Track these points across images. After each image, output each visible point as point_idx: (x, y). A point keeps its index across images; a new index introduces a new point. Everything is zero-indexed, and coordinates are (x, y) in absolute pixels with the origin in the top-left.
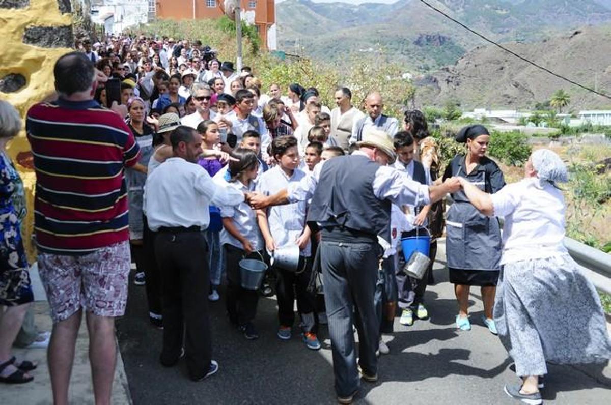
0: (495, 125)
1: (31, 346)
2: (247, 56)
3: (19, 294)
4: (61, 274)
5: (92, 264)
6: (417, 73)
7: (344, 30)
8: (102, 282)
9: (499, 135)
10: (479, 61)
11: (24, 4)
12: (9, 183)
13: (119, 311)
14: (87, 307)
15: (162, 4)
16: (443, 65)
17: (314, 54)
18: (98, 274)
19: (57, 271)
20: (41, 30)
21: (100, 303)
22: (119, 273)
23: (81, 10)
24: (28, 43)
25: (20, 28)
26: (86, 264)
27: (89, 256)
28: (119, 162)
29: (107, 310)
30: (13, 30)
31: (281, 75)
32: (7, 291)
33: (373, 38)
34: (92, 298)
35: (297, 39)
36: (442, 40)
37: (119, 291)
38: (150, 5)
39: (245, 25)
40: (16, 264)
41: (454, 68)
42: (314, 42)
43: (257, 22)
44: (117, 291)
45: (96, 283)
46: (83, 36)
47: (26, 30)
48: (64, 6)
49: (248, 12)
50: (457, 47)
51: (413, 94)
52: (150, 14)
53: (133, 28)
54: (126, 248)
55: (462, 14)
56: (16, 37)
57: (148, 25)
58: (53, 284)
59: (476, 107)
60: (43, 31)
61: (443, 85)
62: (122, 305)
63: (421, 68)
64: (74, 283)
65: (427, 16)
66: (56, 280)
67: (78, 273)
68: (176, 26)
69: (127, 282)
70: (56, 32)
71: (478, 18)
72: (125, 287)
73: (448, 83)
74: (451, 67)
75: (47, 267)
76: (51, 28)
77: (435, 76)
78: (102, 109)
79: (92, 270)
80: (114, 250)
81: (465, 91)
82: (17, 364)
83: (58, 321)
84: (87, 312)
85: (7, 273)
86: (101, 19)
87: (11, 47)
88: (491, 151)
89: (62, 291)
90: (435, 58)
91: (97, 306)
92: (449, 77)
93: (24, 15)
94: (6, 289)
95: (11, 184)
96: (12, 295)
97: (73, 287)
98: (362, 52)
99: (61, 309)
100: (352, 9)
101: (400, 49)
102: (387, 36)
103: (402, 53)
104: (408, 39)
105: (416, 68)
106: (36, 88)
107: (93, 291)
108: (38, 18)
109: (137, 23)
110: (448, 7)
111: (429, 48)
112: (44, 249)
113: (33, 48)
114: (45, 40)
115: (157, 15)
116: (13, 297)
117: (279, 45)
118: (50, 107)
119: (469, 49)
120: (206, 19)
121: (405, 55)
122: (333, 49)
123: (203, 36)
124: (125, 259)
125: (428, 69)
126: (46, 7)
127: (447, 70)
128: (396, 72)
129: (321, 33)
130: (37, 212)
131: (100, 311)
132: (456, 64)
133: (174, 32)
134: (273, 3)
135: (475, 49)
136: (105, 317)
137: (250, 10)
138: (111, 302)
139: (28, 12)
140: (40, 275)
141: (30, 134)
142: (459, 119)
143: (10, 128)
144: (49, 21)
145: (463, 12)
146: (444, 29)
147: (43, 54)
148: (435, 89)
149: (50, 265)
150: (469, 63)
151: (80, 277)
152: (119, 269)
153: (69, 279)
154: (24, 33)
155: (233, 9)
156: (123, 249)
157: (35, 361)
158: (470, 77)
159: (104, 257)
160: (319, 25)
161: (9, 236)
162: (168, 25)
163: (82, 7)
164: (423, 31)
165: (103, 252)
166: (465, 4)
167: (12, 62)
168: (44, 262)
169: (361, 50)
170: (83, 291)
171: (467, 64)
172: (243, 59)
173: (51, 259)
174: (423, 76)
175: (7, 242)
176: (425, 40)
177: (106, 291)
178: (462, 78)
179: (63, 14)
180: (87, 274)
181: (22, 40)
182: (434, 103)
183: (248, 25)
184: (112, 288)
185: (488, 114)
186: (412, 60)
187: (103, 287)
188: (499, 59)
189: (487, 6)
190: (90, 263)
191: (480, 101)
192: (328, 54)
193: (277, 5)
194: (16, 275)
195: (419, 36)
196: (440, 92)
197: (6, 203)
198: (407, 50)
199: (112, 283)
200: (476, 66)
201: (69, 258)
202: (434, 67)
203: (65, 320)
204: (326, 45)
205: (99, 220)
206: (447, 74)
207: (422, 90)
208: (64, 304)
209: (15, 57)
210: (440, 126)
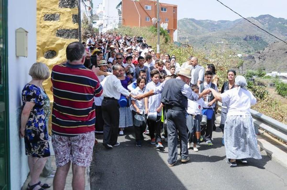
0: (282, 80)
1: (49, 177)
2: (163, 44)
3: (44, 152)
4: (62, 145)
5: (76, 141)
6: (245, 54)
7: (210, 33)
8: (80, 150)
9: (284, 85)
10: (275, 48)
11: (57, 19)
12: (42, 101)
13: (88, 164)
14: (73, 161)
15: (125, 19)
16: (257, 50)
17: (195, 44)
18: (79, 146)
19: (60, 144)
20: (64, 31)
21: (79, 160)
22: (89, 146)
23: (88, 22)
24: (58, 36)
25: (55, 30)
26: (74, 141)
27: (75, 137)
28: (92, 94)
29: (82, 163)
30: (51, 31)
31: (177, 54)
32: (38, 151)
33: (224, 37)
34: (75, 157)
35: (187, 37)
36: (257, 38)
37: (88, 155)
38: (119, 20)
39: (163, 30)
40: (43, 138)
41: (263, 52)
42: (195, 38)
43: (169, 28)
44: (87, 154)
45: (77, 150)
46: (88, 33)
47: (57, 30)
48: (75, 20)
49: (165, 24)
50: (264, 42)
51: (242, 64)
52: (119, 24)
53: (112, 30)
54: (93, 135)
55: (267, 26)
56: (53, 34)
57: (118, 29)
58: (58, 149)
59: (273, 71)
60: (65, 31)
61: (257, 60)
62: (89, 161)
63: (246, 51)
64: (67, 149)
65: (250, 27)
66: (59, 147)
67: (70, 145)
68: (131, 30)
69: (92, 150)
70: (71, 32)
71: (275, 28)
72: (91, 153)
73: (259, 59)
74: (261, 51)
75: (55, 141)
76: (69, 30)
77: (253, 56)
78: (86, 69)
79: (76, 144)
80: (87, 135)
81: (268, 63)
82: (41, 185)
83: (59, 167)
84: (73, 163)
85: (39, 142)
86: (98, 26)
87: (50, 38)
88: (280, 92)
89: (62, 153)
90: (253, 47)
91: (77, 161)
92: (260, 56)
93: (57, 24)
94: (38, 150)
95: (43, 101)
96: (40, 153)
97: (67, 152)
98: (218, 44)
99: (61, 161)
100: (214, 23)
101: (237, 42)
102: (230, 36)
103: (238, 44)
104: (240, 38)
105: (244, 51)
106: (61, 57)
107: (76, 154)
108: (63, 25)
109: (113, 28)
110: (260, 23)
111: (251, 42)
112: (55, 133)
113: (60, 39)
114: (66, 35)
115: (123, 25)
116: (41, 154)
117: (179, 39)
118: (62, 66)
119: (271, 42)
120: (145, 26)
121: (239, 45)
122: (204, 41)
123: (142, 35)
124: (92, 140)
125: (250, 52)
126: (67, 21)
127: (259, 53)
128: (232, 53)
129: (198, 34)
130: (53, 115)
131: (79, 164)
132: (263, 50)
133: (130, 32)
134: (177, 20)
135: (273, 43)
136: (81, 166)
137: (166, 23)
138: (84, 160)
139: (59, 22)
140: (52, 145)
141: (53, 79)
142: (264, 76)
143: (44, 76)
144: (68, 27)
145: (268, 25)
146: (259, 33)
147: (64, 42)
148: (253, 61)
149: (57, 140)
150: (270, 49)
151: (70, 147)
152: (89, 144)
153: (65, 148)
154: (57, 32)
155: (156, 22)
156: (91, 135)
157: (50, 184)
158: (270, 56)
159: (82, 138)
160: (198, 30)
161: (41, 125)
162: (127, 29)
163: (88, 20)
164: (248, 34)
165: (81, 136)
166: (269, 21)
167: (51, 45)
168: (54, 139)
169: (218, 42)
170: (71, 154)
171: (269, 50)
172: (160, 45)
173: (57, 137)
174: (247, 55)
175: (40, 128)
176: (249, 38)
177: (82, 154)
178: (266, 56)
179: (74, 23)
180: (73, 146)
181: (56, 35)
182: (252, 68)
183: (164, 29)
184: (85, 153)
185: (279, 74)
186: (242, 48)
187: (81, 152)
188: (285, 48)
189: (280, 22)
190: (75, 140)
191: (275, 68)
192: (202, 44)
193: (178, 21)
194: (43, 143)
195: (246, 36)
196: (255, 63)
197: (40, 110)
198: (240, 43)
199: (85, 151)
200: (273, 51)
201: (66, 138)
202: (253, 51)
203: (62, 167)
204: (201, 40)
205: (81, 120)
206: (259, 55)
207: (247, 62)
208: (62, 159)
209: (52, 43)
210: (255, 79)
